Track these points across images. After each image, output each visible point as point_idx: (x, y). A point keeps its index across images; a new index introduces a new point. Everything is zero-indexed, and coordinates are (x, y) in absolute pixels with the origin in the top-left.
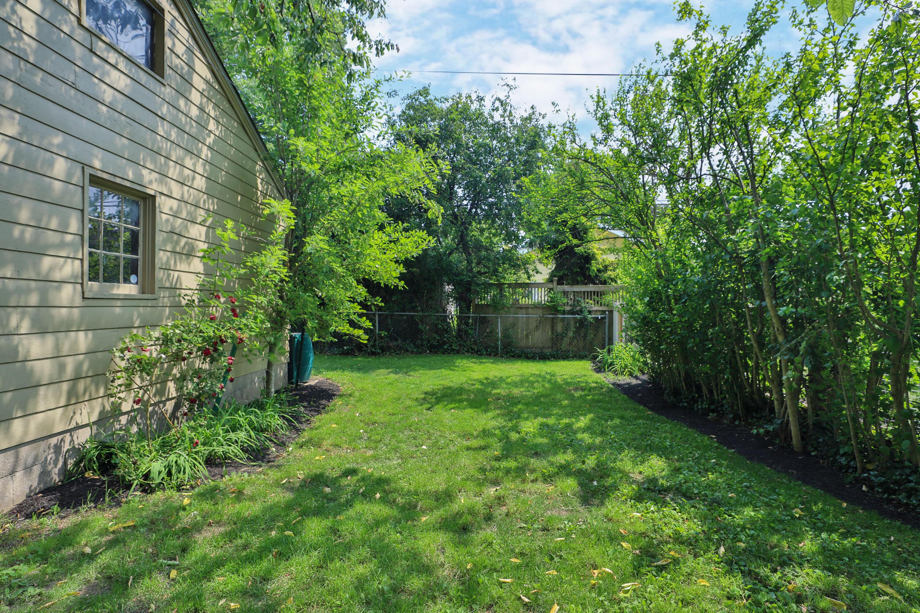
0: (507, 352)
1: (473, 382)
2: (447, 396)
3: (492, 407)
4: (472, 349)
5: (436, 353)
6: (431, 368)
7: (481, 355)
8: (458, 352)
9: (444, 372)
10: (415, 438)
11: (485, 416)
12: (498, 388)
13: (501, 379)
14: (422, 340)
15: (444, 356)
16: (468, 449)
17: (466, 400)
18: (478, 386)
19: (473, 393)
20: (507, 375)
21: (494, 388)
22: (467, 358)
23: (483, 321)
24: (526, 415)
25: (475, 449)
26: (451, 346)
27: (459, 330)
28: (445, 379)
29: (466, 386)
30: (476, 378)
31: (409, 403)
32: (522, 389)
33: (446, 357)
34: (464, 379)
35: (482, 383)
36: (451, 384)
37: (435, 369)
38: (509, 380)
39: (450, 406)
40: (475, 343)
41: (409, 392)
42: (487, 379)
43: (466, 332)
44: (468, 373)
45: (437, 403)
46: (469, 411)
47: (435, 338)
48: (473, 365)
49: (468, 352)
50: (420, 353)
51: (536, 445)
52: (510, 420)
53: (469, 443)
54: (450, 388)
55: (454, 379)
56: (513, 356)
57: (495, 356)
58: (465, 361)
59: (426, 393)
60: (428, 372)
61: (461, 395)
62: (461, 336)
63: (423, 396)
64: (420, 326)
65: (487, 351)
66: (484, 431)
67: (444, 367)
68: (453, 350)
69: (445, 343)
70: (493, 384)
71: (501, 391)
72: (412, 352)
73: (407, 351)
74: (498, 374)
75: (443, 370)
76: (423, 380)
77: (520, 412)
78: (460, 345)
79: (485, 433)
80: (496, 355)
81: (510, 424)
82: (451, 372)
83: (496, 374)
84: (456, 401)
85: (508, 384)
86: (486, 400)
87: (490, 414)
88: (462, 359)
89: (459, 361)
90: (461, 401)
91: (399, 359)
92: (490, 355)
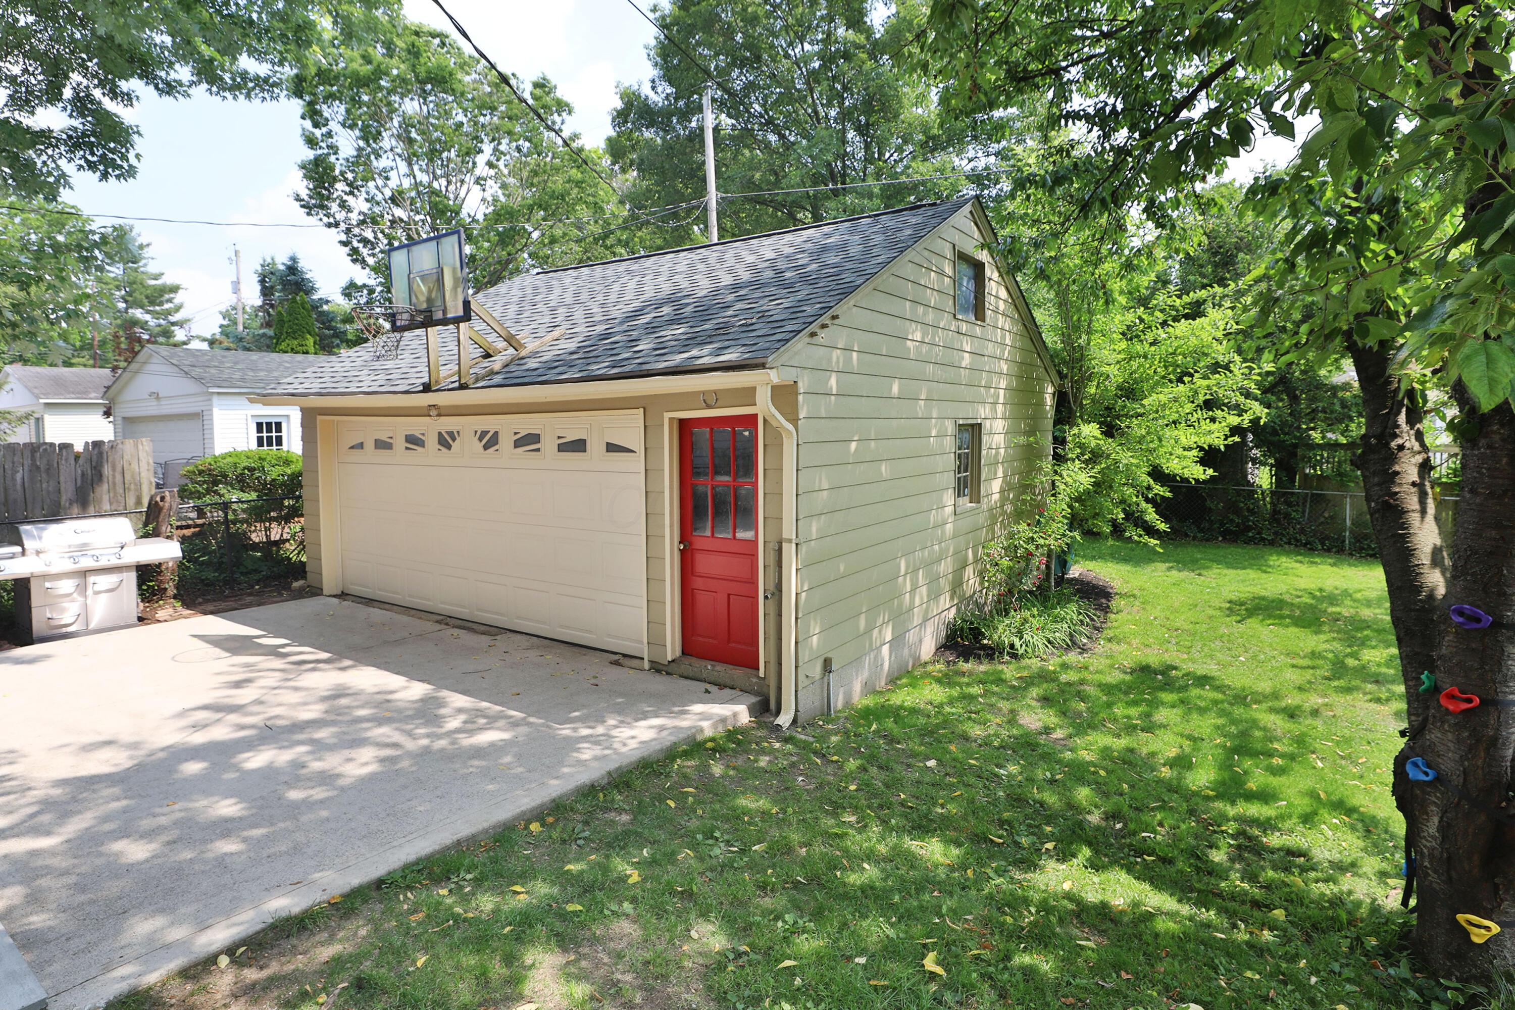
0: (1362, 549)
1: (1300, 594)
2: (1260, 609)
3: (1326, 628)
4: (1297, 541)
5: (1235, 541)
6: (1230, 566)
7: (1312, 549)
8: (1272, 543)
9: (1251, 574)
10: (1229, 649)
11: (1315, 637)
12: (1337, 605)
13: (1346, 593)
14: (1211, 522)
15: (1249, 547)
16: (1293, 666)
17: (1288, 617)
18: (1306, 600)
19: (1299, 607)
20: (1357, 586)
21: (1332, 604)
22: (1288, 554)
23: (1318, 499)
24: (1374, 643)
25: (1302, 668)
26: (1259, 533)
27: (1275, 512)
28: (1255, 585)
29: (1286, 597)
30: (1303, 586)
31: (1211, 612)
32: (1377, 611)
33: (1251, 550)
34: (1281, 588)
35: (1314, 597)
36: (1263, 593)
37: (1236, 568)
38: (1358, 596)
39: (1269, 622)
40: (1302, 531)
41: (1206, 597)
42: (1321, 590)
43: (1287, 516)
44: (1290, 579)
45: (1249, 617)
46: (1293, 630)
47: (1232, 521)
48: (1298, 565)
49: (1289, 543)
50: (1208, 540)
51: (1379, 674)
52: (1349, 646)
53: (1295, 662)
54: (1263, 598)
55: (1269, 586)
56: (1371, 556)
57: (1338, 552)
58: (1284, 559)
59: (1230, 602)
60: (1226, 571)
61: (1281, 609)
62: (1277, 521)
63: (1228, 605)
64: (1208, 503)
65: (1323, 544)
66: (1313, 653)
67: (1251, 566)
68: (1263, 539)
69: (1249, 529)
70: (1332, 599)
71: (1345, 610)
72: (1194, 538)
73: (1187, 535)
74: (1342, 584)
75: (1248, 571)
76: (1220, 582)
77: (1368, 638)
78: (1275, 533)
79: (1313, 655)
80: (1340, 551)
81: (1349, 650)
82: (1264, 575)
83: (1337, 583)
84: (1275, 617)
85: (1355, 601)
86: (1318, 619)
87: (1323, 637)
88: (1279, 554)
89: (1275, 558)
90: (1282, 617)
91: (1176, 547)
92: (1329, 550)
